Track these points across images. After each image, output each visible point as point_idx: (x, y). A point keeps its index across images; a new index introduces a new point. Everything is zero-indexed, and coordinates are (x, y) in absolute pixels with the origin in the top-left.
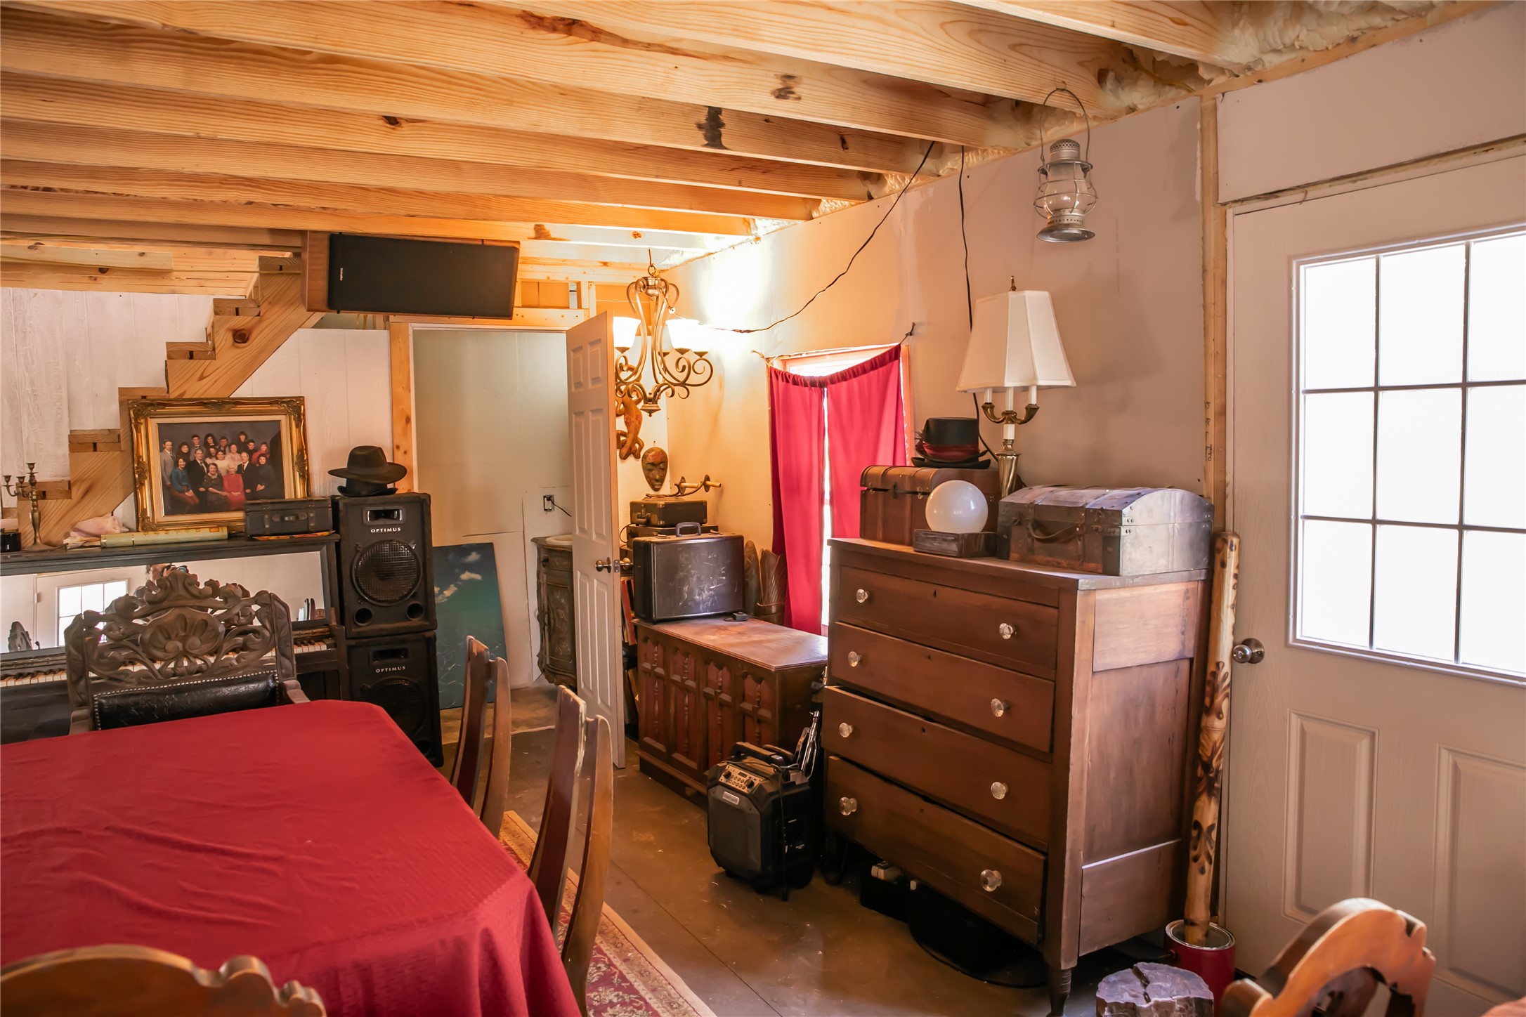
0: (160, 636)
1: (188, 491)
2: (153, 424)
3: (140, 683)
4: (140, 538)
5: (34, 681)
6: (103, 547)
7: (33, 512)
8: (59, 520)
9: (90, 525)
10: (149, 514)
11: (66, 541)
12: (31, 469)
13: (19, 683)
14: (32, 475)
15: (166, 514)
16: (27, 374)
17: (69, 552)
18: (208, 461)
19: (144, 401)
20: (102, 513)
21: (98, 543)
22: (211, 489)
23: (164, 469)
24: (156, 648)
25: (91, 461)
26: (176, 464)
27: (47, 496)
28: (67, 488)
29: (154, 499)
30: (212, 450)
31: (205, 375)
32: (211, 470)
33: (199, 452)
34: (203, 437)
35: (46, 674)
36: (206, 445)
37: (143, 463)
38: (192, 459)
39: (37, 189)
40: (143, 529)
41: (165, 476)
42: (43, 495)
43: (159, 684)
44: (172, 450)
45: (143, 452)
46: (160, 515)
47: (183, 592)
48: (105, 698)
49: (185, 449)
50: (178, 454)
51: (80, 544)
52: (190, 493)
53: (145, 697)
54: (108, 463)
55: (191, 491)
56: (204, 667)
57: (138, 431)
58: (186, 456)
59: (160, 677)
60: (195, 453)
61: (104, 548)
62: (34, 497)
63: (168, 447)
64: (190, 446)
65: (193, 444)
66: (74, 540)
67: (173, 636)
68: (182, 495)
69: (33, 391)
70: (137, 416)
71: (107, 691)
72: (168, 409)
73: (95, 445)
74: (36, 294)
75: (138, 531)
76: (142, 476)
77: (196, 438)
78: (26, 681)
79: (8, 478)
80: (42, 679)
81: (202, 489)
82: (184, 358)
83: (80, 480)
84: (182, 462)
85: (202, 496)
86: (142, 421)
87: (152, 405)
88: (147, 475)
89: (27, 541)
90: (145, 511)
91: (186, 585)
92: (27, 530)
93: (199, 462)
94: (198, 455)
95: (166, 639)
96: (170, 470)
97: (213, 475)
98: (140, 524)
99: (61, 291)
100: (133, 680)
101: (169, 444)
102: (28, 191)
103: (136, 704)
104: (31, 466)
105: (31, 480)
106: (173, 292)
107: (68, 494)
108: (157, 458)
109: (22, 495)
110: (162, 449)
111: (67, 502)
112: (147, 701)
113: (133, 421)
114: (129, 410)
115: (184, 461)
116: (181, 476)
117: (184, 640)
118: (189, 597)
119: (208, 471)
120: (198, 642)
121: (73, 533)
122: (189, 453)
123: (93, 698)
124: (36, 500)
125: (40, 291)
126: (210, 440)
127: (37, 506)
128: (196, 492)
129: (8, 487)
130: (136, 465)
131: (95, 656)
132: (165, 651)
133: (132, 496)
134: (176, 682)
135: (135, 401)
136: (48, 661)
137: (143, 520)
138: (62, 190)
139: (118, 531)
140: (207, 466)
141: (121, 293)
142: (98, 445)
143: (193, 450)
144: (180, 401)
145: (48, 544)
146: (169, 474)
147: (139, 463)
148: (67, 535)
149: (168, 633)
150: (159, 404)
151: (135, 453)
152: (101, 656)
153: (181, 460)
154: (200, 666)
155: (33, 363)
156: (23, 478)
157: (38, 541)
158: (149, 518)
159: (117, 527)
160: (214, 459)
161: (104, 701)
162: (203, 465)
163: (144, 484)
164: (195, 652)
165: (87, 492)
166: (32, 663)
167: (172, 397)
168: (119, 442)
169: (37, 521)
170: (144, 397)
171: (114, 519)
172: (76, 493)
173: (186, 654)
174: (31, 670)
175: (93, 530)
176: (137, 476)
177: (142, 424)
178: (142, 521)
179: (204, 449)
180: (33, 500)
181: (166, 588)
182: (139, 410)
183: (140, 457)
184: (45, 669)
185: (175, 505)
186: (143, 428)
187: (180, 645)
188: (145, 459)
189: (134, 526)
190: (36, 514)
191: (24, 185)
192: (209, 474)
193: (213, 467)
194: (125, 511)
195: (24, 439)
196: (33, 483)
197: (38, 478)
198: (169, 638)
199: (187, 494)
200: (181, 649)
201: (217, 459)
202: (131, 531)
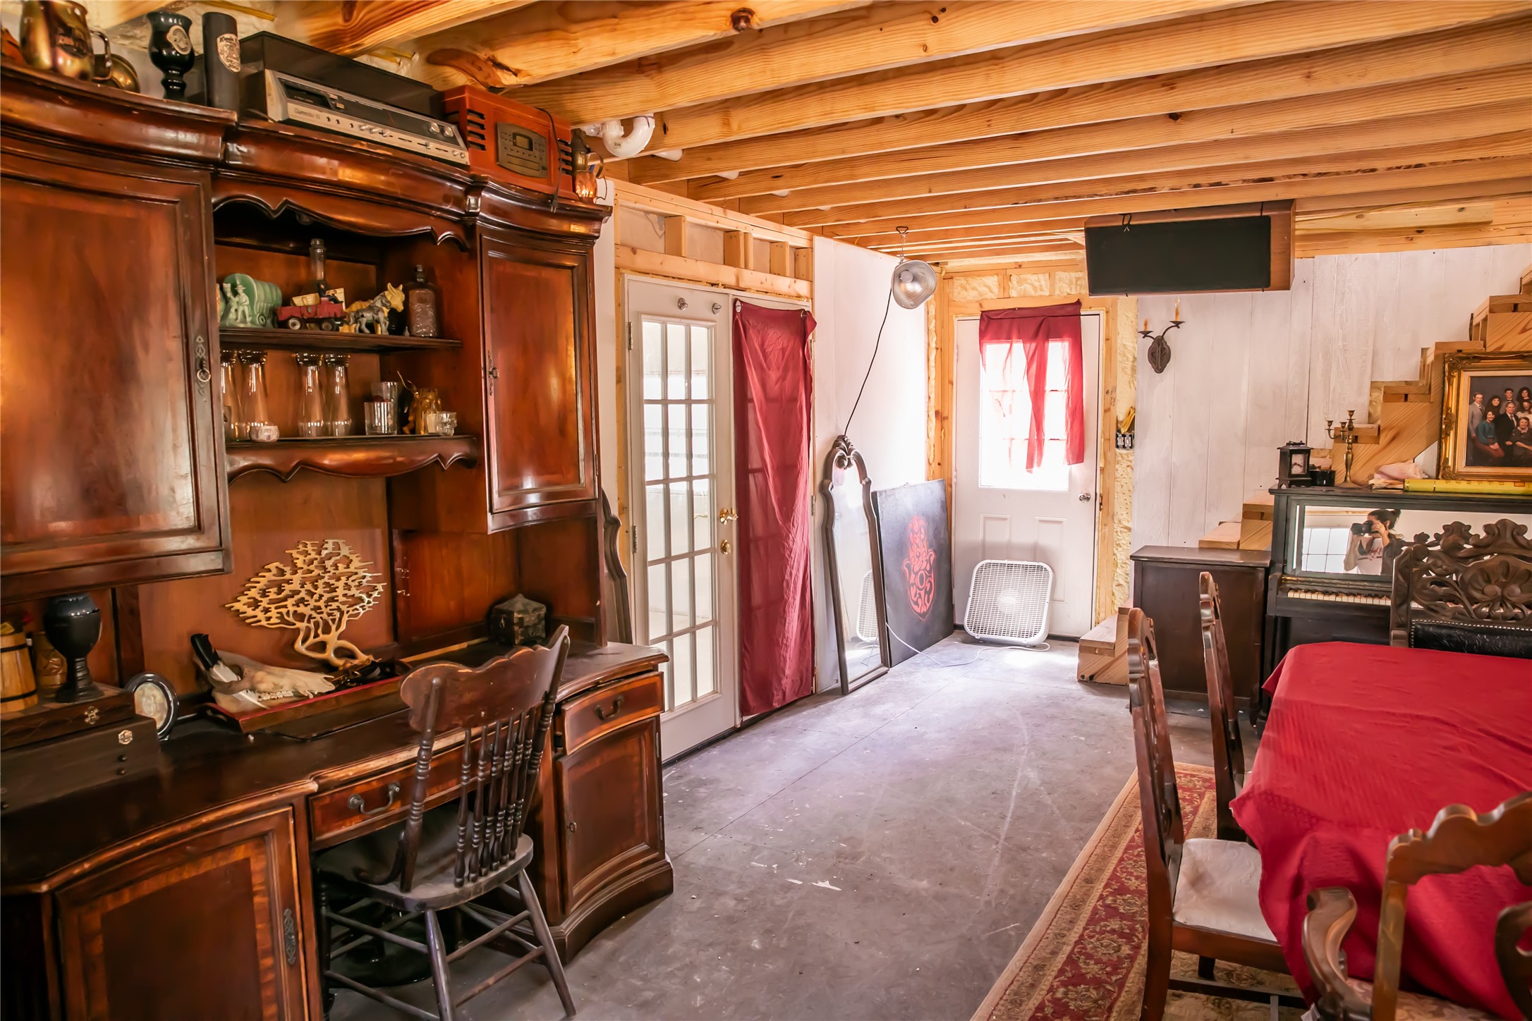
0: (1480, 579)
1: (1493, 444)
2: (1466, 377)
3: (1454, 618)
4: (1442, 485)
5: (1339, 599)
6: (1404, 490)
7: (1348, 453)
8: (1366, 463)
9: (1394, 470)
10: (1450, 463)
11: (1371, 482)
12: (1351, 416)
13: (1327, 598)
14: (1351, 421)
15: (1468, 464)
16: (1340, 331)
17: (1374, 492)
18: (1520, 415)
19: (1460, 355)
20: (1405, 459)
21: (1401, 486)
22: (1518, 443)
23: (1471, 421)
24: (1476, 590)
25: (1400, 411)
26: (1485, 417)
27: (1359, 441)
28: (1376, 435)
29: (1457, 449)
30: (1526, 404)
31: (1528, 327)
32: (1521, 424)
33: (1511, 405)
34: (1517, 391)
35: (1348, 595)
36: (1520, 399)
37: (1451, 414)
38: (1501, 412)
39: (1409, 167)
40: (1443, 477)
41: (1471, 428)
42: (1356, 439)
43: (1472, 622)
44: (1482, 402)
45: (1452, 404)
46: (1461, 466)
47: (1510, 541)
48: (1420, 624)
49: (1496, 402)
50: (1487, 406)
51: (1384, 485)
52: (1496, 446)
53: (1458, 632)
54: (1417, 413)
55: (1496, 444)
56: (1521, 616)
57: (1450, 384)
58: (1496, 410)
59: (1474, 616)
60: (1507, 406)
61: (1407, 491)
62: (1350, 441)
63: (1477, 400)
64: (1502, 399)
65: (1506, 397)
66: (1378, 481)
67: (1493, 581)
68: (1486, 447)
69: (1344, 346)
70: (1451, 369)
71: (1425, 618)
72: (1483, 363)
73: (1406, 396)
74: (1357, 259)
75: (1437, 478)
76: (1449, 427)
77: (1509, 392)
78: (1332, 598)
79: (1330, 423)
80: (1345, 599)
81: (1509, 443)
82: (1507, 311)
83: (1390, 428)
84: (1490, 415)
85: (1508, 451)
86: (1456, 374)
87: (1467, 358)
88: (1454, 426)
89: (1339, 479)
90: (1447, 460)
91: (1514, 533)
92: (1340, 468)
93: (1509, 415)
94: (1510, 408)
95: (1486, 582)
96: (1477, 422)
97: (1523, 429)
98: (1441, 473)
99: (1378, 254)
100: (1448, 614)
101: (1479, 396)
102: (1401, 170)
103: (1450, 636)
104: (1351, 413)
105: (1349, 426)
106: (1489, 244)
107: (1376, 440)
108: (1465, 408)
109: (1338, 438)
110: (1471, 401)
111: (1375, 447)
112: (1459, 636)
113: (1447, 374)
114: (1444, 363)
115: (1493, 414)
116: (1487, 430)
117: (1503, 586)
118: (1516, 546)
119: (1518, 425)
120: (1518, 590)
121: (1377, 476)
122: (1499, 406)
123: (1411, 622)
124: (1351, 443)
125: (1360, 255)
126: (1525, 394)
127: (1351, 449)
128: (1502, 445)
129: (1329, 430)
130: (1444, 416)
131: (1419, 586)
132: (1483, 593)
133: (1435, 445)
134: (1489, 623)
135: (1451, 355)
136: (1349, 585)
137: (1444, 469)
138: (1431, 164)
139: (1419, 477)
140: (1518, 420)
141: (1434, 251)
142: (1409, 396)
143: (1504, 404)
144: (1497, 355)
145: (1354, 482)
146: (1475, 426)
147: (1447, 414)
148: (1371, 477)
149: (1488, 577)
150: (1475, 357)
151: (1445, 404)
152: (1424, 587)
153: (1490, 413)
154: (1516, 614)
155: (1347, 321)
156: (1345, 423)
157: (1348, 479)
158: (1449, 467)
159: (1418, 474)
160: (1526, 413)
161: (1419, 626)
162: (1514, 419)
163: (1449, 435)
164: (1513, 599)
165: (1393, 439)
166: (1336, 584)
167: (1489, 350)
168: (1430, 393)
169: (1349, 462)
170: (1460, 351)
171: (1416, 466)
172: (1384, 439)
173: (1503, 601)
174: (1335, 590)
175: (1395, 474)
176: (1444, 427)
177: (1454, 377)
178: (1442, 470)
179: (1517, 403)
180: (1349, 443)
181: (1494, 534)
182: (1454, 364)
183: (1448, 408)
184: (1345, 591)
185: (1477, 456)
186: (1455, 381)
187: (1498, 589)
188: (1453, 411)
189: (1433, 473)
190: (1350, 456)
191: (1399, 165)
192: (1519, 428)
193: (1524, 421)
194: (1426, 458)
195: (1332, 388)
196: (1351, 428)
197: (1355, 425)
198: (1488, 581)
199: (1492, 446)
200: (1499, 594)
201: (1530, 413)
202: (1430, 478)
